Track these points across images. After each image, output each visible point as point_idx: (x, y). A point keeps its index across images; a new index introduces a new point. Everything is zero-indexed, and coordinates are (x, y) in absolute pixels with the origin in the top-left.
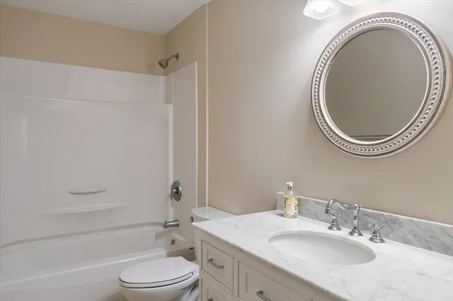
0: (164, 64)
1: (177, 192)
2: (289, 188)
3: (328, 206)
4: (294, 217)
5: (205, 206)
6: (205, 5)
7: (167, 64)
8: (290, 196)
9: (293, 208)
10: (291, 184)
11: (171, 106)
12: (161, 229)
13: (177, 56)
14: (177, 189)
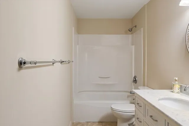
0: (130, 30)
1: (136, 80)
2: (176, 80)
3: (186, 88)
4: (178, 93)
5: (145, 86)
6: (145, 5)
7: (132, 30)
8: (176, 84)
9: (177, 89)
10: (177, 79)
11: (134, 46)
12: (129, 94)
13: (136, 26)
14: (136, 79)
